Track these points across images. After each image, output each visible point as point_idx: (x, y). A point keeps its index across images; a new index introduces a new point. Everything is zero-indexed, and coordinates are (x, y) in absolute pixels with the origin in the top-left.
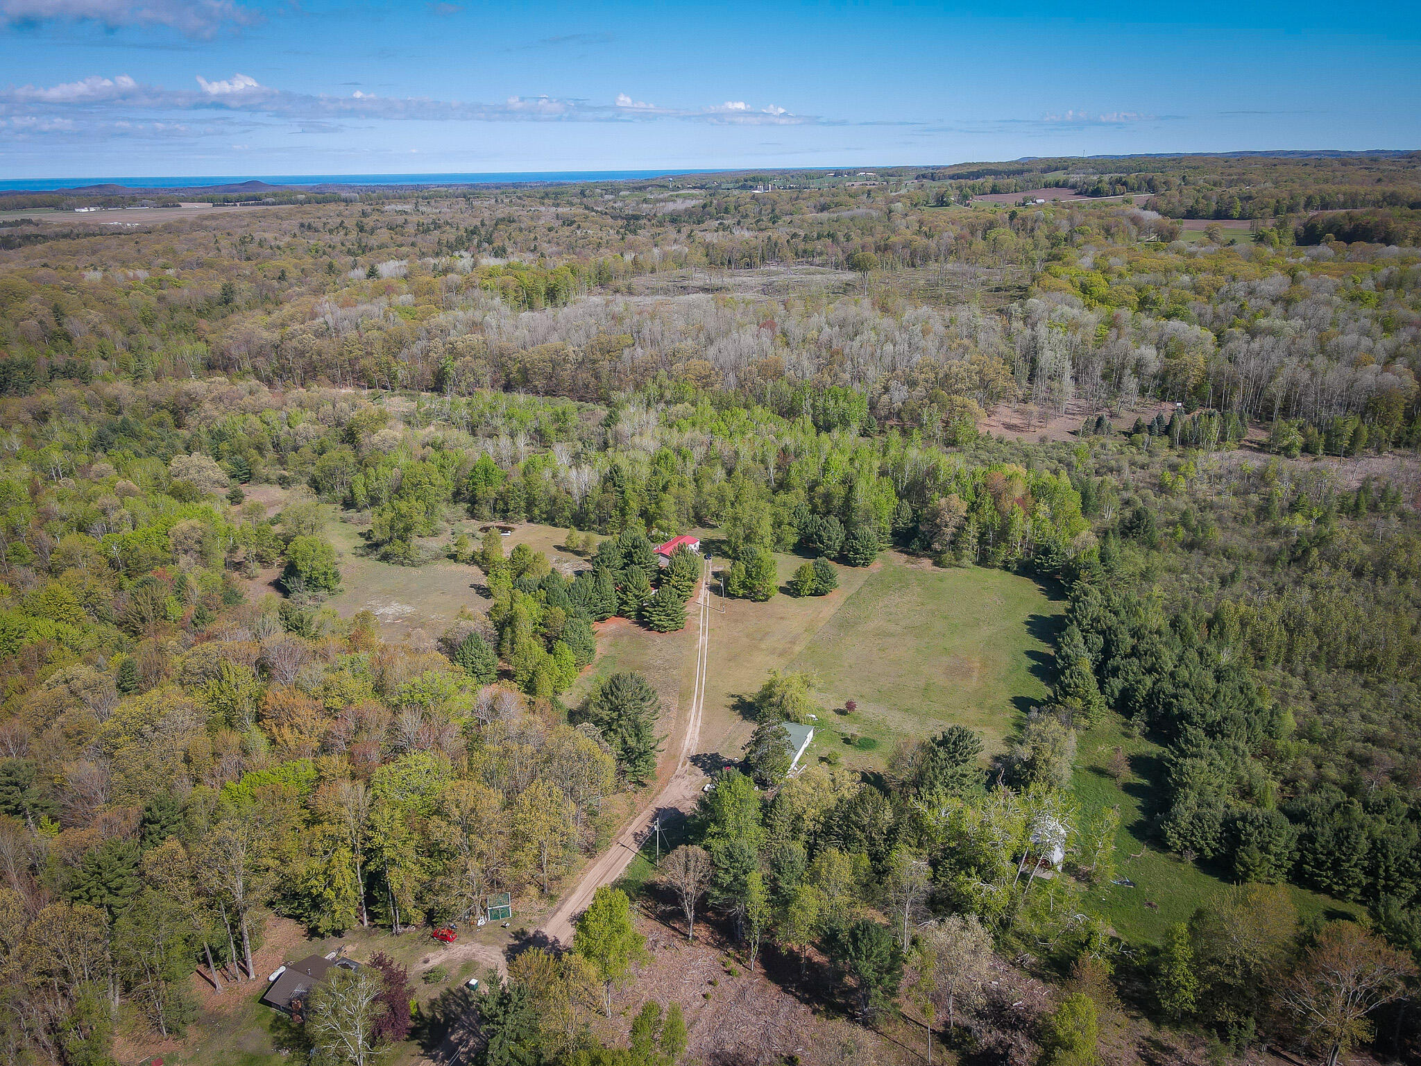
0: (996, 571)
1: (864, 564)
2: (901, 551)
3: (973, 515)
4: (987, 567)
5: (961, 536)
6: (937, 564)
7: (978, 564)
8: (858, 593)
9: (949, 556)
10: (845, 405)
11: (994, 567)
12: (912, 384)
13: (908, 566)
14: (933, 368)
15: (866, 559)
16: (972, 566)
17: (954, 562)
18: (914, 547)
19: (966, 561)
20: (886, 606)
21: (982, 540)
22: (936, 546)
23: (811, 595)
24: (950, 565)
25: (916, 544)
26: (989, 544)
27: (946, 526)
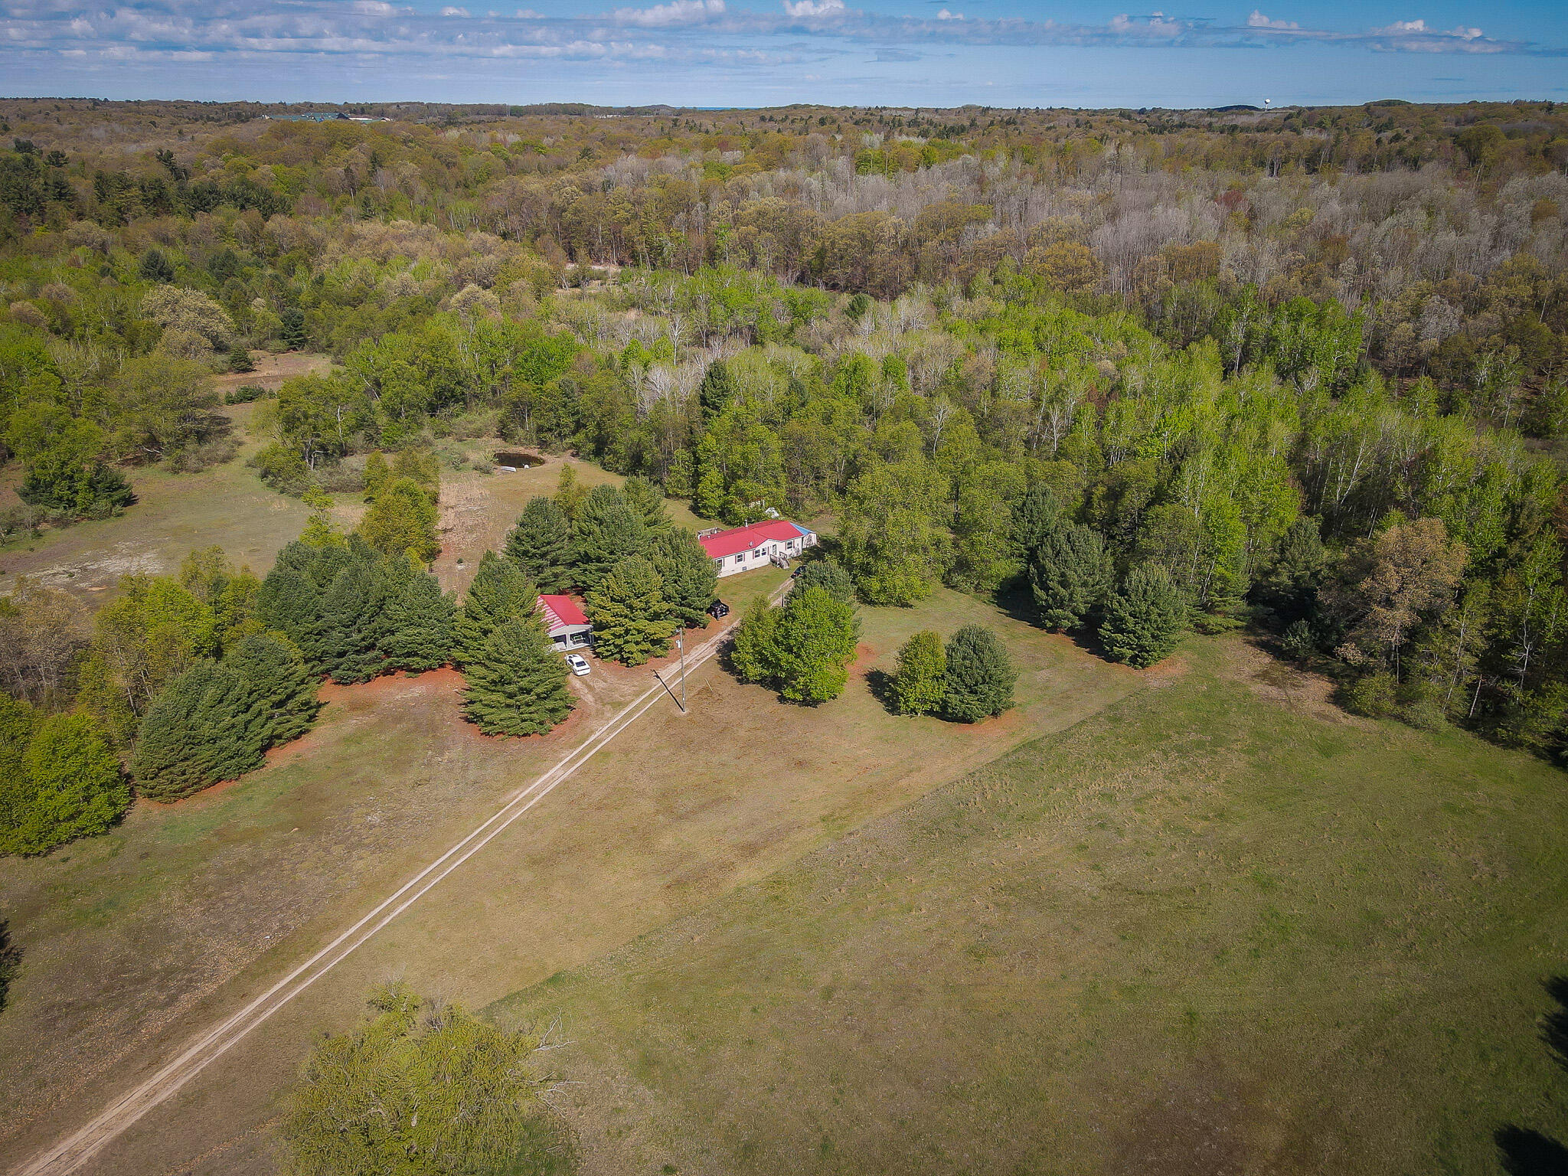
0: (1518, 761)
1: (1133, 660)
2: (1263, 646)
3: (1482, 588)
4: (1494, 740)
5: (1426, 638)
6: (1339, 699)
7: (1469, 724)
8: (1063, 737)
9: (1379, 685)
10: (1312, 333)
11: (1513, 744)
12: (1476, 305)
13: (1259, 688)
14: (1535, 278)
15: (1142, 648)
16: (1445, 726)
17: (1388, 705)
18: (1294, 641)
19: (1428, 711)
20: (1108, 797)
21: (1493, 661)
22: (1351, 652)
23: (930, 713)
24: (1378, 713)
25: (1300, 636)
26: (1514, 677)
27: (1389, 604)
